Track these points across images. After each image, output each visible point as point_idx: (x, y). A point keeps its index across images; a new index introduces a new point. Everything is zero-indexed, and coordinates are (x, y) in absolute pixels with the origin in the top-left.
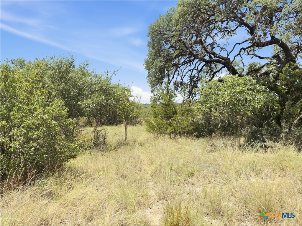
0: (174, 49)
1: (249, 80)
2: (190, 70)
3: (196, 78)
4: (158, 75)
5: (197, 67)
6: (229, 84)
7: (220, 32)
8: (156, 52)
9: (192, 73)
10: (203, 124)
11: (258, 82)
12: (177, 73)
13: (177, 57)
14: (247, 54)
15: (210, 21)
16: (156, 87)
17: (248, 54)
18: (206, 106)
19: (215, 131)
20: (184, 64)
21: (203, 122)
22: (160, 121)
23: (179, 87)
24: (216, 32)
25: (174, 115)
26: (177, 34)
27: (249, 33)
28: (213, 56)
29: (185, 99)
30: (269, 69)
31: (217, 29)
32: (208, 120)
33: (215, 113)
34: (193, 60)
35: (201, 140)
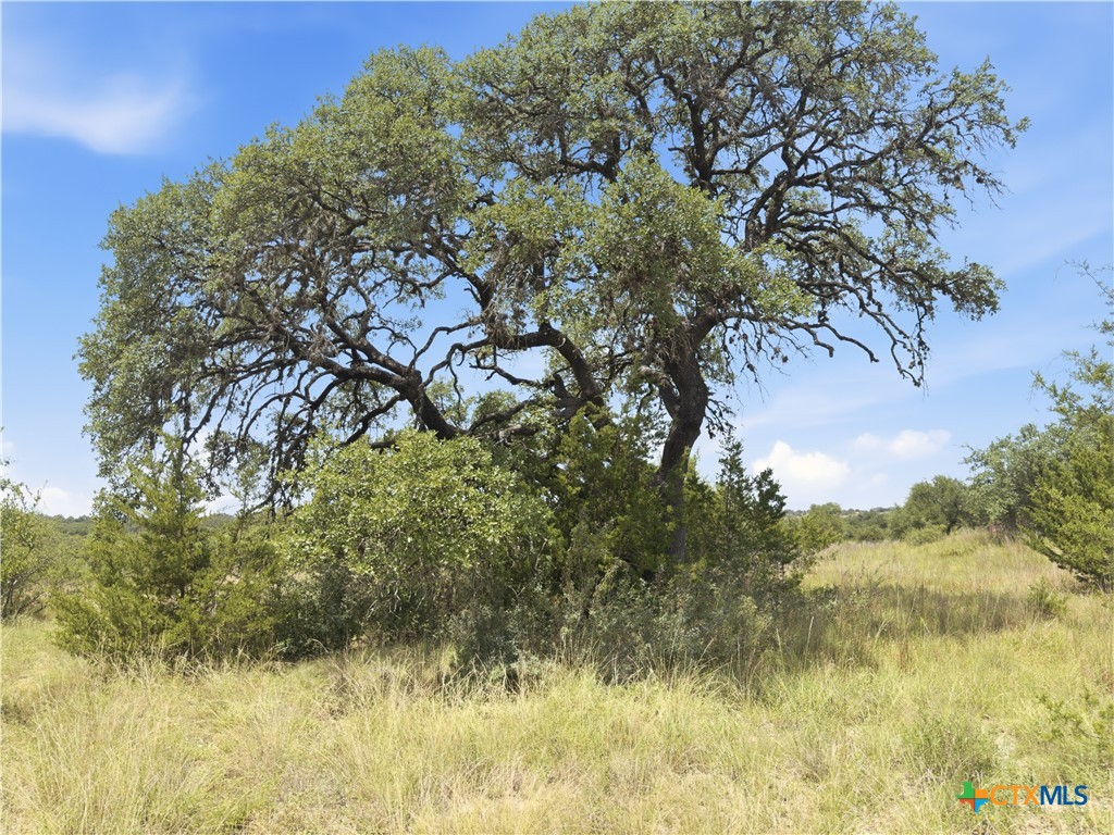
0: (217, 313)
1: (471, 451)
2: (280, 398)
3: (303, 426)
4: (143, 404)
5: (307, 389)
6: (405, 463)
7: (390, 279)
8: (137, 314)
9: (285, 407)
10: (314, 607)
11: (498, 459)
12: (225, 401)
13: (228, 343)
14: (475, 364)
15: (355, 240)
16: (127, 454)
17: (479, 366)
18: (323, 537)
19: (356, 631)
20: (257, 372)
21: (314, 598)
22: (130, 600)
23: (232, 459)
24: (380, 278)
25: (198, 573)
26: (228, 263)
27: (477, 300)
28: (366, 358)
29: (249, 507)
30: (533, 420)
31: (384, 270)
32: (335, 586)
33: (354, 563)
34: (292, 363)
35: (304, 669)
